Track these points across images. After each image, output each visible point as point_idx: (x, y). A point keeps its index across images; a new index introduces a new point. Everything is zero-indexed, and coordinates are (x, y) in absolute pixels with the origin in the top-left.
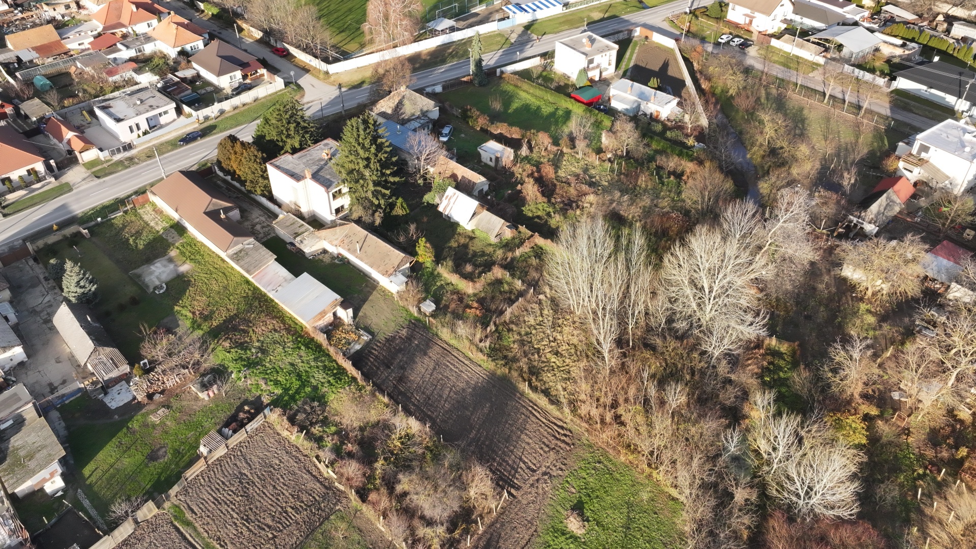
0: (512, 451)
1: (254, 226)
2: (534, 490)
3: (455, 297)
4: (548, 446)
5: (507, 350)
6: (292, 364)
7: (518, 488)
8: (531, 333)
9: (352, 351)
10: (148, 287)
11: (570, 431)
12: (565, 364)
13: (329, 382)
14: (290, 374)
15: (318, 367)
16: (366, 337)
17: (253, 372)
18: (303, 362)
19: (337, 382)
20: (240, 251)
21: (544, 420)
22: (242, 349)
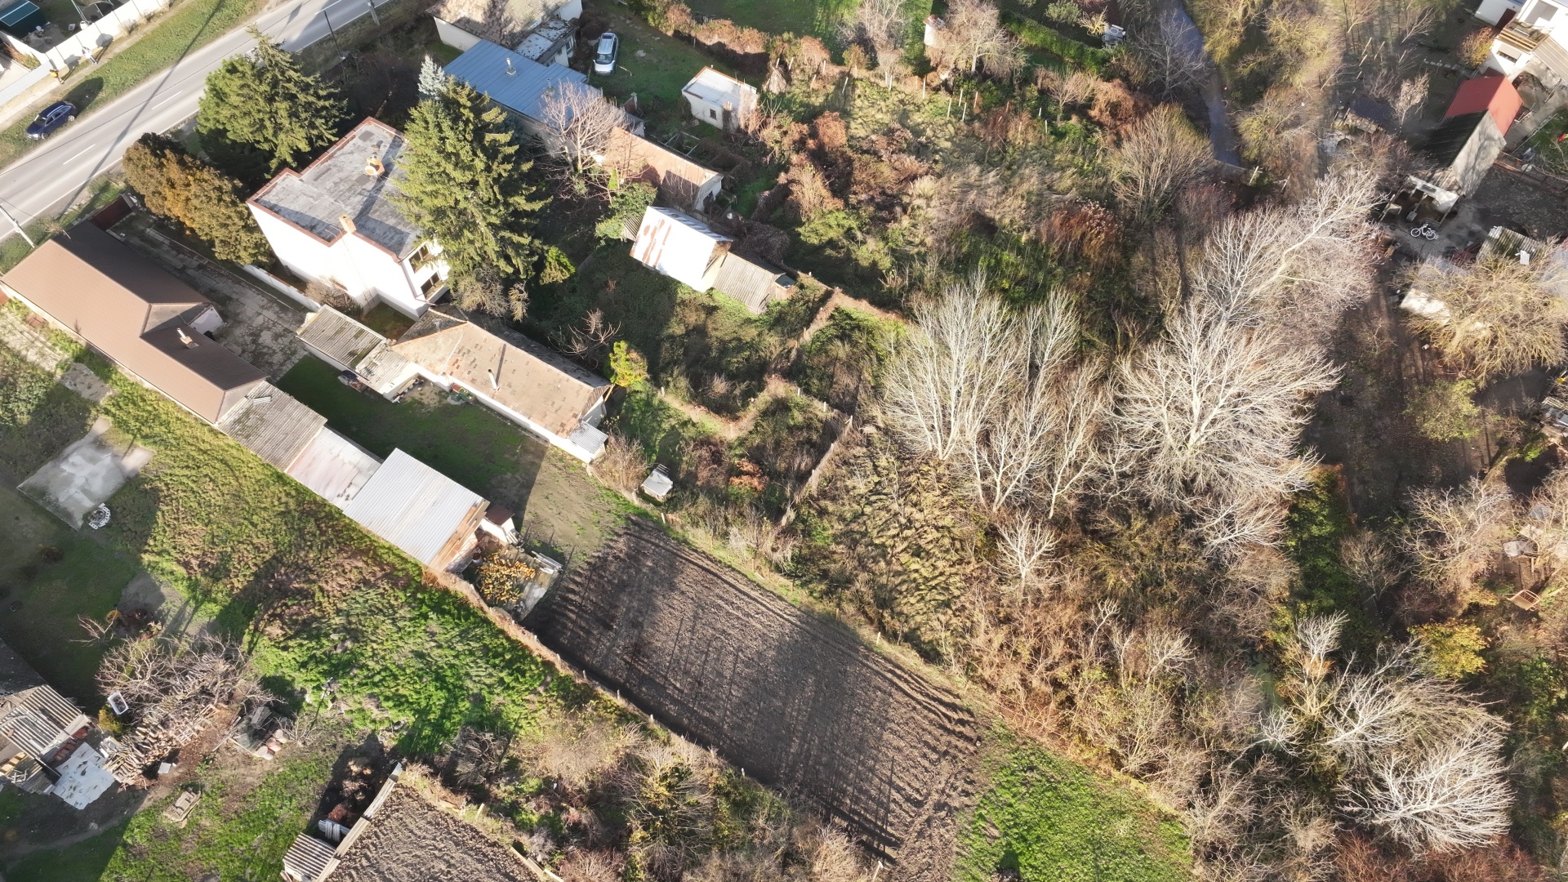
0: (872, 770)
1: (256, 335)
2: (924, 844)
3: (704, 452)
4: (934, 749)
5: (825, 557)
6: (419, 655)
7: (896, 844)
8: (863, 514)
9: (531, 603)
10: (69, 516)
11: (969, 712)
12: (937, 573)
13: (501, 681)
14: (421, 678)
15: (471, 653)
16: (550, 570)
17: (346, 686)
18: (440, 646)
19: (517, 680)
20: (247, 414)
21: (919, 697)
22: (310, 638)
